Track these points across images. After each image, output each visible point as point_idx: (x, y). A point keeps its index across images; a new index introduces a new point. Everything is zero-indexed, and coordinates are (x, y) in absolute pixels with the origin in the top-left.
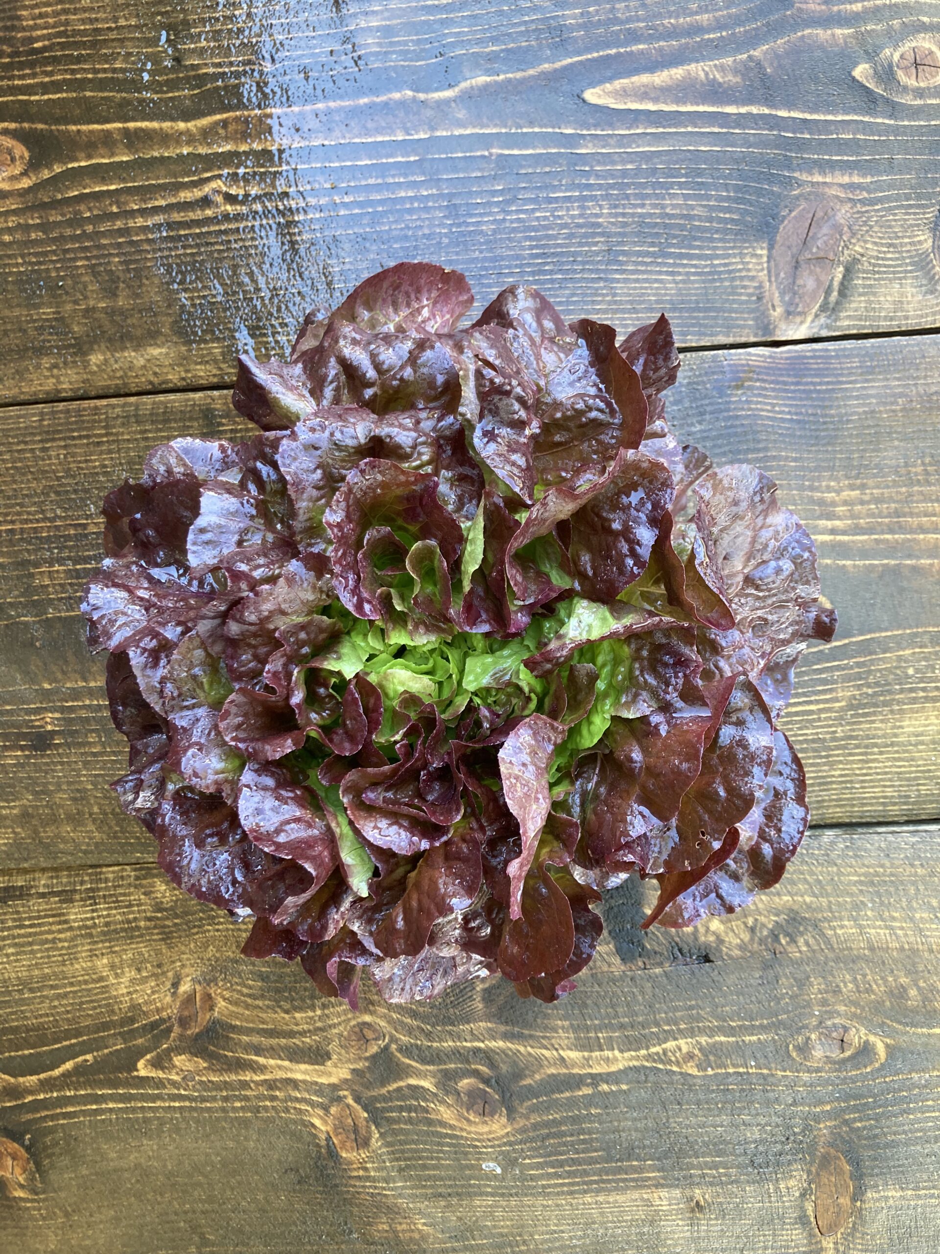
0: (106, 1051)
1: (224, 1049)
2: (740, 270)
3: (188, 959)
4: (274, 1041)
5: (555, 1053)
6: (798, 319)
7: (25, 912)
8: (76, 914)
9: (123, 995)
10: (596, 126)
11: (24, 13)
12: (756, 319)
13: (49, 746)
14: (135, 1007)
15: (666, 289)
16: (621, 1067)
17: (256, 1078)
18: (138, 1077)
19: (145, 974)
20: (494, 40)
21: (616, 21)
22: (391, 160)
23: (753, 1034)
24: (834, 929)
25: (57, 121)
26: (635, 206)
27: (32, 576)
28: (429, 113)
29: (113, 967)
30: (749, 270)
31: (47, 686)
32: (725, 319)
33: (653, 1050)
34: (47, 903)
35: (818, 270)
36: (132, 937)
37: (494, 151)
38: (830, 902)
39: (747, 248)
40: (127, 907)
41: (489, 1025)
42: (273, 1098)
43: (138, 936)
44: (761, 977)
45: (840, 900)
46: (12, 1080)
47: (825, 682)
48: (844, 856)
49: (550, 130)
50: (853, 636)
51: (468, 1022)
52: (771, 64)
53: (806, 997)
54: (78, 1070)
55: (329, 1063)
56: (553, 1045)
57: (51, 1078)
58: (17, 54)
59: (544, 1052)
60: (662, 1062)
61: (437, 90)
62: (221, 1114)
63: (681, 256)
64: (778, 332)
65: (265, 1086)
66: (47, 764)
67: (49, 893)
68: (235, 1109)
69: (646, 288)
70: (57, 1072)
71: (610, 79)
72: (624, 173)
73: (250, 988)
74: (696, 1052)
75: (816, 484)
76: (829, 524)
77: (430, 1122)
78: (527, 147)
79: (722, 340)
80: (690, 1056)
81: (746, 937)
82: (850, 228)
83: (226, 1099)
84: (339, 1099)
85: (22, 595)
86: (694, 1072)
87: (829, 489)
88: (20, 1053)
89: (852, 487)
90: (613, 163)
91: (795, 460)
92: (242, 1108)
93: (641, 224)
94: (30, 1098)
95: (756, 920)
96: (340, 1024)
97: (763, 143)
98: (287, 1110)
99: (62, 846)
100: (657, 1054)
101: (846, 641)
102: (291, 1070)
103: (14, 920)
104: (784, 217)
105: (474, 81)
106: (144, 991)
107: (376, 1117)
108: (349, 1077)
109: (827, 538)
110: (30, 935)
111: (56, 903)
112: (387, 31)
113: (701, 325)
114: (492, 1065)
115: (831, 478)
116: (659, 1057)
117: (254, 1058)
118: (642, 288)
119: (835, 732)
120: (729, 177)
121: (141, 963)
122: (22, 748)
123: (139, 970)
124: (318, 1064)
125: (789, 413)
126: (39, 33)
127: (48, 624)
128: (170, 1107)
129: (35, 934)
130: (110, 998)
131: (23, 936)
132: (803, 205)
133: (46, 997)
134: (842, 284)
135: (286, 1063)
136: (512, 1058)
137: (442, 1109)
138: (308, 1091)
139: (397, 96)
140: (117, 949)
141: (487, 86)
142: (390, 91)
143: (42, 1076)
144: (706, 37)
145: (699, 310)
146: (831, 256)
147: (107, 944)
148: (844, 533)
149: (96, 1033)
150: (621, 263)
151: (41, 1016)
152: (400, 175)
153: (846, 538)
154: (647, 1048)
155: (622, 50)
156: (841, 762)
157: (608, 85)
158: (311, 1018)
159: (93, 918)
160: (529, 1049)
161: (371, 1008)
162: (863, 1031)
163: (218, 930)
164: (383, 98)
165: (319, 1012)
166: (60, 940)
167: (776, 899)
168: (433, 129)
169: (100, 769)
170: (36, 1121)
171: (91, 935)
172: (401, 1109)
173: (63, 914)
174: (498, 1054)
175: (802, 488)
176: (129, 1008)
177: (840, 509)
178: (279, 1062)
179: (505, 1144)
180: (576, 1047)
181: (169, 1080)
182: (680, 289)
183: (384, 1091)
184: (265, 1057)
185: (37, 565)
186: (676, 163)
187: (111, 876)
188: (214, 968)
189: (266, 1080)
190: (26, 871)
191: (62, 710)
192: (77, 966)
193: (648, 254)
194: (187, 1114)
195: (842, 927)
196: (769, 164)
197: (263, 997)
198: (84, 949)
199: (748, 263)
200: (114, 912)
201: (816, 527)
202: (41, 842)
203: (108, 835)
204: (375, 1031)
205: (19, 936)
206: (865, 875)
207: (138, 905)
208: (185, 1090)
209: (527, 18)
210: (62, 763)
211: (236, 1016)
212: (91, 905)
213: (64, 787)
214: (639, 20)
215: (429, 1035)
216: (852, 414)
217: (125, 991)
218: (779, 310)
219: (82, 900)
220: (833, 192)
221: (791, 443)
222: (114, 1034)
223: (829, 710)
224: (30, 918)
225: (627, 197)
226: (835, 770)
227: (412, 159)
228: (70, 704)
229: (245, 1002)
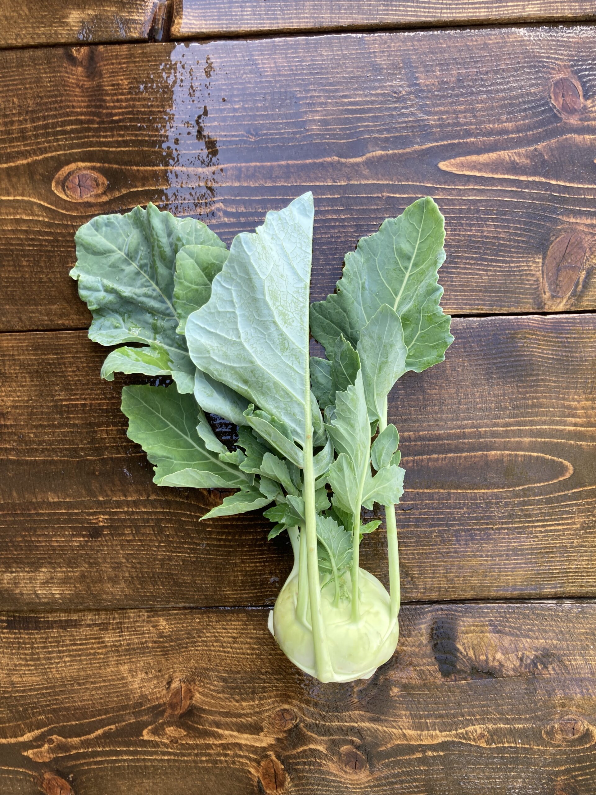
0: (124, 723)
1: (197, 723)
2: (526, 270)
3: (178, 668)
4: (228, 720)
5: (400, 731)
6: (558, 301)
7: (77, 636)
8: (109, 638)
9: (136, 689)
10: (445, 183)
11: (108, 98)
12: (533, 299)
13: (100, 535)
14: (142, 696)
15: (482, 279)
16: (440, 741)
17: (216, 742)
18: (143, 740)
19: (150, 676)
20: (388, 131)
21: (458, 124)
22: (324, 197)
23: (520, 724)
24: (570, 661)
25: (126, 164)
26: (465, 230)
27: (96, 432)
28: (347, 170)
29: (131, 671)
30: (531, 270)
31: (101, 499)
32: (516, 298)
33: (460, 731)
34: (91, 631)
35: (571, 272)
36: (144, 653)
37: (384, 194)
38: (568, 644)
39: (530, 258)
40: (141, 634)
41: (361, 712)
42: (226, 755)
43: (147, 653)
44: (526, 689)
45: (574, 643)
46: (64, 740)
47: (568, 512)
48: (577, 618)
49: (418, 184)
50: (585, 486)
51: (348, 711)
52: (547, 153)
53: (553, 702)
54: (106, 735)
55: (262, 734)
56: (399, 726)
57: (88, 739)
58: (103, 122)
59: (394, 730)
60: (465, 739)
61: (352, 157)
62: (193, 765)
63: (492, 261)
64: (547, 307)
65: (222, 748)
66: (98, 546)
67: (93, 624)
68: (202, 762)
69: (470, 278)
70: (92, 736)
71: (454, 157)
72: (461, 211)
73: (216, 686)
74: (486, 733)
75: (566, 396)
76: (573, 420)
77: (322, 773)
78: (404, 194)
79: (513, 310)
80: (482, 736)
81: (517, 663)
82: (590, 249)
83: (196, 755)
84: (267, 756)
85: (89, 443)
86: (484, 745)
87: (574, 400)
88: (70, 723)
89: (587, 400)
90: (454, 205)
91: (555, 382)
92: (206, 761)
93: (470, 241)
94: (74, 752)
95: (523, 653)
96: (269, 709)
97: (541, 198)
98: (234, 763)
99: (104, 596)
100: (462, 733)
101: (581, 489)
102: (238, 738)
103: (71, 640)
104: (553, 241)
105: (374, 153)
106: (150, 686)
107: (289, 769)
108: (273, 743)
109: (572, 428)
110: (80, 650)
111: (97, 630)
112: (324, 122)
113: (501, 301)
114: (361, 738)
115: (575, 393)
116: (463, 736)
117: (216, 729)
118: (468, 278)
119: (573, 542)
120: (522, 216)
121: (148, 669)
122: (84, 536)
123: (147, 673)
124: (254, 734)
125: (552, 354)
126: (116, 111)
127: (104, 461)
128: (161, 760)
129: (83, 649)
130: (128, 690)
131: (75, 650)
132: (563, 235)
133: (88, 689)
134: (584, 281)
135: (235, 734)
136: (374, 734)
137: (330, 764)
138: (247, 751)
139: (329, 159)
140: (134, 660)
141: (382, 156)
142: (325, 157)
143: (83, 738)
144: (510, 136)
145: (500, 292)
146: (579, 265)
147: (128, 657)
148: (582, 426)
149: (118, 712)
150: (456, 263)
151: (84, 700)
152: (329, 206)
153: (583, 429)
154: (456, 730)
155: (461, 141)
156: (575, 560)
157: (452, 160)
158: (252, 706)
159: (120, 641)
160: (385, 728)
161: (289, 700)
162: (586, 723)
163: (197, 650)
164: (321, 160)
165: (257, 702)
166: (98, 653)
167: (536, 641)
168: (349, 179)
169: (131, 550)
170: (76, 766)
171: (118, 651)
172: (305, 763)
173: (101, 638)
174: (365, 730)
175: (558, 398)
176: (139, 697)
177: (580, 412)
178: (231, 733)
179: (366, 787)
180: (413, 728)
181: (161, 742)
182: (490, 280)
183: (294, 752)
184: (223, 730)
185: (99, 425)
186: (491, 206)
187: (132, 615)
188: (194, 674)
189: (222, 744)
190: (80, 611)
191: (110, 513)
192: (108, 670)
193: (472, 258)
194: (172, 764)
195: (575, 660)
196: (544, 210)
197: (223, 692)
198: (113, 659)
199: (530, 266)
200: (133, 637)
201: (566, 421)
202: (91, 594)
203: (133, 591)
204: (291, 714)
205: (73, 650)
206: (590, 629)
207: (148, 633)
208: (172, 749)
209: (406, 120)
210: (107, 546)
211: (206, 703)
212: (119, 632)
213: (108, 560)
214: (471, 124)
215: (324, 718)
216: (589, 356)
217: (137, 686)
218: (548, 294)
219: (113, 629)
220: (581, 228)
221: (552, 372)
222: (129, 713)
223: (570, 529)
224: (80, 640)
225: (462, 225)
226: (572, 565)
227: (336, 196)
228: (115, 510)
229: (211, 695)
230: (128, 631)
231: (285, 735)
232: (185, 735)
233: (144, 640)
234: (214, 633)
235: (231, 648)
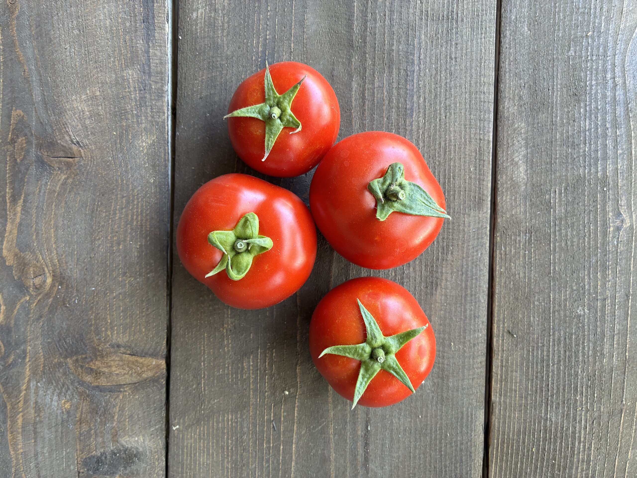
230: (141, 98)
231: (16, 277)
232: (16, 160)
233: (130, 116)
234: (138, 199)
235: (120, 218)
